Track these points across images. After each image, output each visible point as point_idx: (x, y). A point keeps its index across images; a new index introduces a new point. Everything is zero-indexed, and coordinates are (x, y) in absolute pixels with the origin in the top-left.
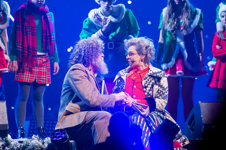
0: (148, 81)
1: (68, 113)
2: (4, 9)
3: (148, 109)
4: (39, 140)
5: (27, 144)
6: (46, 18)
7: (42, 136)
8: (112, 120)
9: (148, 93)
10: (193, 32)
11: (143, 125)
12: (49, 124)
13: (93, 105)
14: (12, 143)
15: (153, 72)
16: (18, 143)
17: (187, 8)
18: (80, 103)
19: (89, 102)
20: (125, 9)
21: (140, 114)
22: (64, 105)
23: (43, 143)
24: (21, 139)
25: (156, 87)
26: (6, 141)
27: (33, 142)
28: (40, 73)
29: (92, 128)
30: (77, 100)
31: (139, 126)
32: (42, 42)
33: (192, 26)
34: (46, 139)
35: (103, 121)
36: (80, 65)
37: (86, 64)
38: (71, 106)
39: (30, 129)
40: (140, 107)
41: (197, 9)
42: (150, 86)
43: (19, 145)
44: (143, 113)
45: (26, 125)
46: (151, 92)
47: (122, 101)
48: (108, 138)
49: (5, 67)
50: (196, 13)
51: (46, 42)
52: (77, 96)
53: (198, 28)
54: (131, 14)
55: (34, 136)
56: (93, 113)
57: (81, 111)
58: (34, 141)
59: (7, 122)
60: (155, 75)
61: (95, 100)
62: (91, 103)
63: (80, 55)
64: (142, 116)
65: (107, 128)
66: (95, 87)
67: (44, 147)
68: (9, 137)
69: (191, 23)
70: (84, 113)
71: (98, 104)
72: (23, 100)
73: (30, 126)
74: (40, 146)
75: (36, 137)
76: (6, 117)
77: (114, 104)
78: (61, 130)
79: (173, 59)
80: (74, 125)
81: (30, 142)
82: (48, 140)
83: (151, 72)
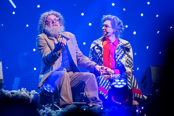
0: (120, 51)
4: (26, 92)
5: (17, 95)
9: (118, 60)
15: (123, 44)
16: (10, 94)
23: (30, 94)
34: (32, 91)
58: (23, 93)
59: (2, 78)
60: (125, 47)
67: (30, 97)
74: (27, 97)
75: (24, 90)
76: (2, 74)
81: (20, 93)
82: (34, 92)
83: (122, 44)
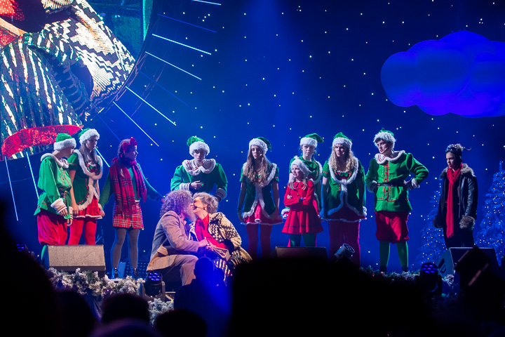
1: (160, 255)
2: (98, 162)
3: (228, 252)
4: (132, 281)
5: (122, 284)
6: (136, 168)
7: (135, 278)
8: (198, 264)
10: (270, 184)
11: (225, 268)
12: (143, 265)
13: (179, 248)
14: (109, 283)
16: (114, 283)
17: (264, 161)
18: (169, 247)
19: (176, 245)
20: (215, 164)
21: (221, 258)
22: (156, 248)
24: (117, 280)
25: (222, 230)
26: (104, 281)
27: (128, 282)
28: (135, 219)
29: (181, 270)
30: (167, 244)
31: (220, 269)
32: (137, 190)
33: (269, 179)
35: (191, 264)
36: (173, 213)
37: (178, 212)
38: (162, 249)
39: (126, 270)
40: (221, 251)
41: (273, 164)
42: (217, 232)
43: (115, 285)
44: (223, 257)
45: (121, 266)
46: (220, 236)
47: (204, 247)
48: (193, 280)
49: (98, 214)
50: (272, 166)
51: (140, 190)
52: (167, 241)
53: (274, 180)
54: (221, 168)
55: (128, 277)
56: (182, 257)
57: (169, 254)
59: (105, 265)
61: (180, 245)
62: (177, 247)
63: (173, 205)
64: (224, 259)
65: (193, 271)
66: (184, 233)
67: (137, 287)
68: (106, 277)
69: (268, 176)
70: (173, 257)
71: (183, 248)
72: (119, 244)
73: (126, 267)
74: (133, 286)
75: (130, 278)
76: (104, 260)
77: (197, 249)
78: (152, 272)
79: (253, 208)
80: (164, 267)
81: (125, 282)
82: (141, 280)
